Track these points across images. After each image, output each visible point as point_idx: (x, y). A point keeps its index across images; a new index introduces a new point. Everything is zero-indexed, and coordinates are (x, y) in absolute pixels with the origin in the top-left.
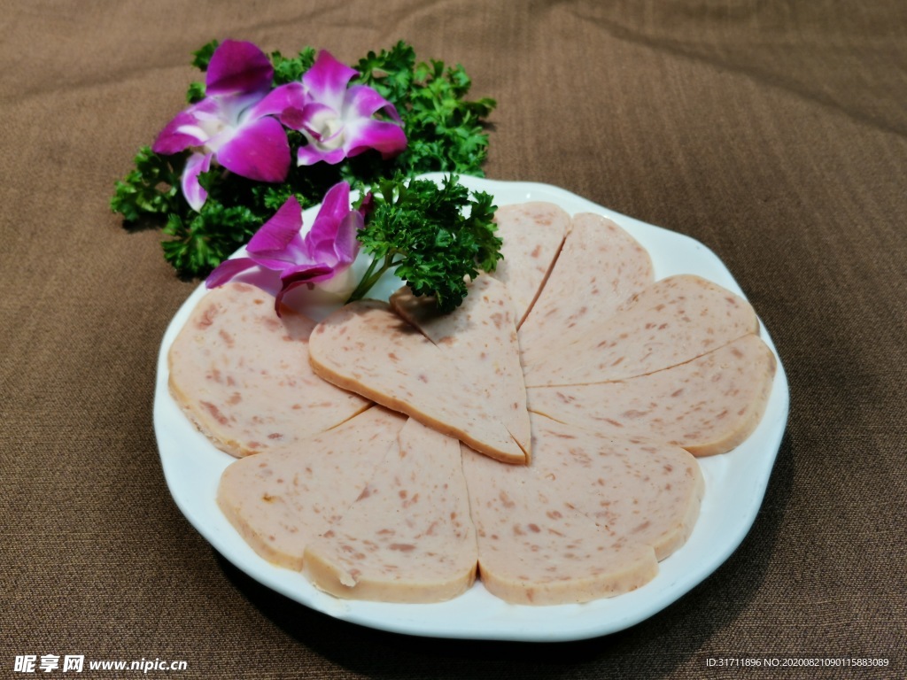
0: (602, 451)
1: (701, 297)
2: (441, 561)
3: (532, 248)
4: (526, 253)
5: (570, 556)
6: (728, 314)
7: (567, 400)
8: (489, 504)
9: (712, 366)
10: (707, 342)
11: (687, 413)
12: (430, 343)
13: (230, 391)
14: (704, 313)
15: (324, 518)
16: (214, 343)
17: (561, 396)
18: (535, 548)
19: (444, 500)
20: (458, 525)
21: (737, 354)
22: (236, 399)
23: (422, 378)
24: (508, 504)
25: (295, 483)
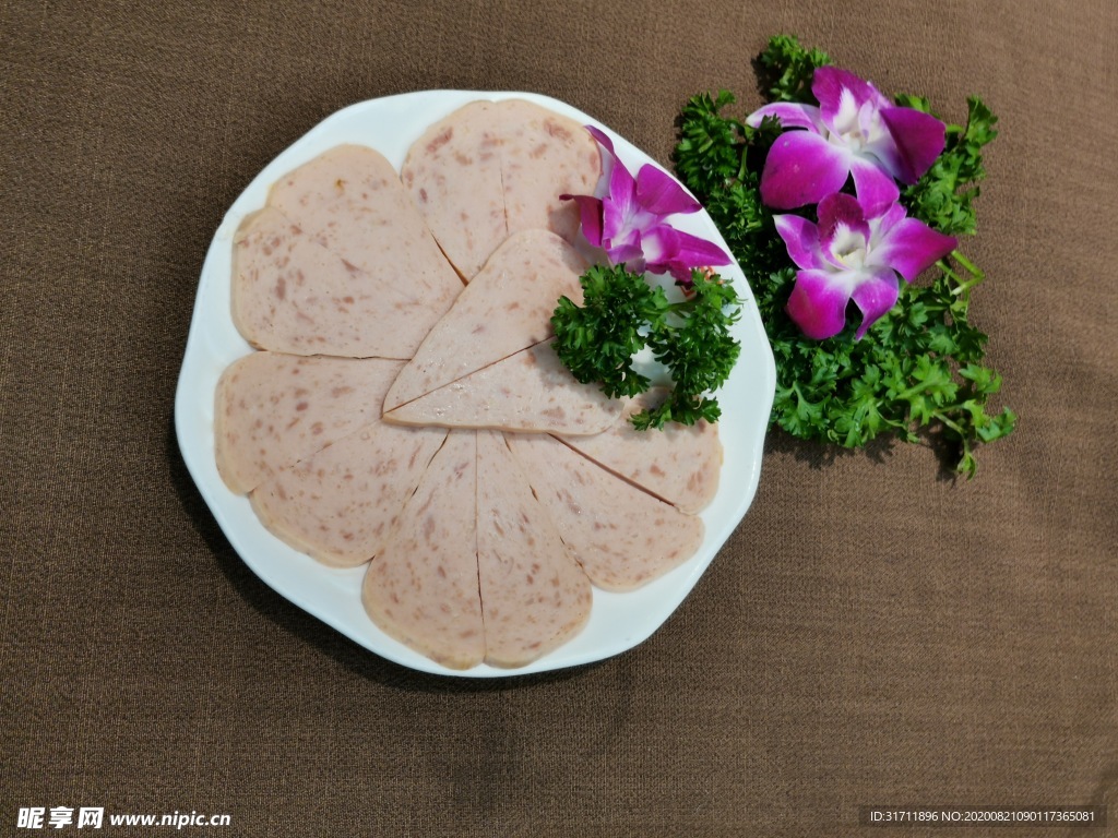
0: (388, 489)
1: (553, 621)
2: (265, 318)
3: (662, 468)
4: (656, 460)
5: (259, 424)
6: (519, 639)
7: (459, 471)
8: (340, 376)
9: (464, 610)
10: (494, 614)
11: (412, 573)
12: (531, 344)
13: (473, 155)
14: (530, 619)
15: (323, 231)
16: (532, 140)
17: (464, 466)
18: (275, 400)
19: (341, 334)
20: (310, 341)
21: (467, 634)
22: (463, 160)
23: (480, 329)
24: (337, 392)
25: (364, 209)
